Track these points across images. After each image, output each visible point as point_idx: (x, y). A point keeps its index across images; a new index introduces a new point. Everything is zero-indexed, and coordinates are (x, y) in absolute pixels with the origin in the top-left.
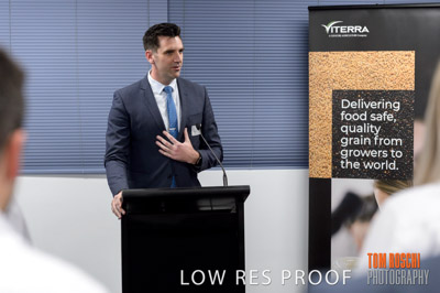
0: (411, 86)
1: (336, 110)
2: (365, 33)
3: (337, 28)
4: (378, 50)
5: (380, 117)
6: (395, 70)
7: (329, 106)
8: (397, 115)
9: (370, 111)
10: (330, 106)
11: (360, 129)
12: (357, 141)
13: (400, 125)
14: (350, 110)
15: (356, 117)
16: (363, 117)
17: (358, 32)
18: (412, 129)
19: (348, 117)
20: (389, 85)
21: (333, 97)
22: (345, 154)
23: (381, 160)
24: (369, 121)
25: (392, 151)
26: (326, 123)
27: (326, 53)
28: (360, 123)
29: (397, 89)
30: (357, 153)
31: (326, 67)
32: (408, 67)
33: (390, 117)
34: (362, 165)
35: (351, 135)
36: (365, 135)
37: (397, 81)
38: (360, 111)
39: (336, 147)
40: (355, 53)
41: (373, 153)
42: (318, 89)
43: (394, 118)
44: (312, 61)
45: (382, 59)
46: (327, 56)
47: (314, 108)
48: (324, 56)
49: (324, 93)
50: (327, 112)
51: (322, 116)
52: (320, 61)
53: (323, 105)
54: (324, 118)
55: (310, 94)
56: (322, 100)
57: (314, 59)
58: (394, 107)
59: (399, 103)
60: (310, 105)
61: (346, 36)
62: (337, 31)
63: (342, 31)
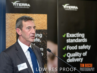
2: (29, 7)
3: (18, 4)
6: (40, 22)
7: (15, 36)
13: (42, 43)
17: (26, 6)
18: (46, 44)
20: (38, 28)
27: (13, 14)
29: (41, 29)
32: (45, 21)
33: (38, 40)
37: (41, 26)
42: (10, 29)
43: (40, 40)
44: (7, 17)
45: (35, 17)
46: (14, 15)
47: (8, 38)
48: (13, 15)
49: (13, 31)
50: (14, 39)
51: (12, 41)
52: (11, 18)
53: (12, 36)
54: (13, 41)
55: (6, 31)
56: (12, 34)
57: (9, 17)
58: (40, 36)
59: (42, 35)
60: (6, 36)
61: (21, 7)
62: (18, 5)
63: (20, 5)
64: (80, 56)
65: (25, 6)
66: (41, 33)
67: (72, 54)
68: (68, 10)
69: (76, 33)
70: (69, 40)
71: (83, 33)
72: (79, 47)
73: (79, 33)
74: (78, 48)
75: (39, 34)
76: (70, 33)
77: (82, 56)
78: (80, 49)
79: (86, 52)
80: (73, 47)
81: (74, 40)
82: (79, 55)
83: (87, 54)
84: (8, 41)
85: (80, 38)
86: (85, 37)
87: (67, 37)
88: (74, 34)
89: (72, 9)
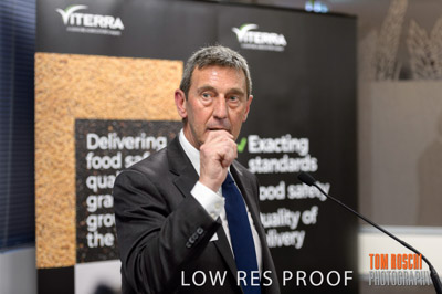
1: (81, 152)
2: (118, 29)
3: (79, 16)
7: (70, 145)
9: (126, 152)
10: (72, 145)
11: (112, 182)
12: (109, 202)
14: (99, 152)
15: (106, 162)
16: (116, 162)
17: (109, 28)
19: (97, 163)
20: (153, 113)
21: (76, 130)
22: (93, 223)
26: (65, 174)
27: (63, 57)
28: (112, 171)
30: (108, 220)
31: (64, 81)
35: (101, 192)
37: (162, 106)
38: (112, 153)
39: (82, 213)
42: (53, 117)
44: (41, 69)
45: (141, 72)
46: (66, 62)
47: (44, 150)
48: (61, 61)
49: (61, 124)
50: (66, 156)
51: (60, 162)
52: (55, 70)
53: (61, 144)
54: (62, 165)
55: (37, 125)
56: (58, 136)
57: (46, 66)
58: (159, 145)
59: (165, 140)
60: (37, 145)
61: (92, 31)
62: (79, 22)
63: (86, 23)
64: (294, 226)
65: (105, 25)
66: (163, 136)
67: (270, 216)
68: (253, 47)
69: (279, 137)
70: (258, 161)
71: (304, 137)
72: (291, 188)
73: (289, 136)
74: (287, 193)
75: (156, 137)
76: (262, 136)
77: (301, 226)
78: (295, 199)
79: (314, 210)
80: (271, 188)
81: (274, 161)
82: (291, 219)
83: (318, 217)
84: (44, 163)
85: (294, 155)
86: (312, 153)
87: (252, 149)
88: (274, 138)
89: (266, 44)
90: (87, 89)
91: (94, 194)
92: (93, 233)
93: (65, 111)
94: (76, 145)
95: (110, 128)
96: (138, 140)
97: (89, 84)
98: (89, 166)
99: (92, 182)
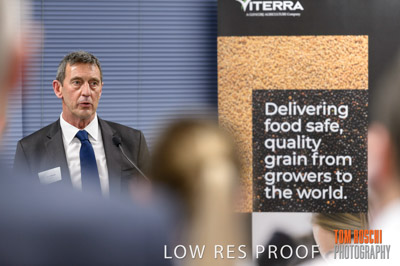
0: (363, 84)
1: (258, 117)
2: (298, 11)
3: (258, 3)
4: (316, 35)
5: (320, 127)
6: (341, 61)
7: (248, 112)
8: (343, 124)
9: (306, 118)
10: (250, 112)
11: (292, 144)
12: (288, 161)
13: (349, 138)
14: (278, 118)
15: (286, 127)
16: (296, 127)
17: (288, 10)
18: (365, 143)
19: (276, 127)
20: (333, 83)
21: (254, 100)
22: (271, 179)
23: (322, 186)
24: (304, 132)
25: (338, 173)
26: (244, 136)
27: (241, 39)
28: (292, 135)
29: (344, 88)
30: (288, 177)
31: (243, 59)
32: (359, 58)
33: (334, 127)
34: (295, 193)
35: (279, 152)
36: (299, 152)
37: (344, 77)
38: (292, 119)
39: (259, 170)
40: (284, 38)
41: (311, 177)
42: (232, 89)
43: (341, 127)
44: (222, 50)
45: (322, 47)
46: (244, 43)
48: (240, 43)
49: (239, 95)
50: (244, 121)
51: (239, 126)
52: (234, 50)
54: (241, 129)
56: (237, 104)
57: (226, 47)
58: (340, 112)
59: (346, 107)
61: (271, 14)
62: (257, 8)
65: (285, 9)
66: (345, 104)
75: (337, 105)
90: (266, 64)
91: (272, 154)
92: (270, 187)
93: (244, 83)
94: (253, 112)
95: (290, 98)
96: (319, 107)
97: (267, 60)
98: (267, 130)
99: (270, 144)
